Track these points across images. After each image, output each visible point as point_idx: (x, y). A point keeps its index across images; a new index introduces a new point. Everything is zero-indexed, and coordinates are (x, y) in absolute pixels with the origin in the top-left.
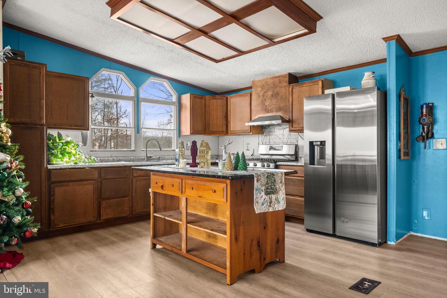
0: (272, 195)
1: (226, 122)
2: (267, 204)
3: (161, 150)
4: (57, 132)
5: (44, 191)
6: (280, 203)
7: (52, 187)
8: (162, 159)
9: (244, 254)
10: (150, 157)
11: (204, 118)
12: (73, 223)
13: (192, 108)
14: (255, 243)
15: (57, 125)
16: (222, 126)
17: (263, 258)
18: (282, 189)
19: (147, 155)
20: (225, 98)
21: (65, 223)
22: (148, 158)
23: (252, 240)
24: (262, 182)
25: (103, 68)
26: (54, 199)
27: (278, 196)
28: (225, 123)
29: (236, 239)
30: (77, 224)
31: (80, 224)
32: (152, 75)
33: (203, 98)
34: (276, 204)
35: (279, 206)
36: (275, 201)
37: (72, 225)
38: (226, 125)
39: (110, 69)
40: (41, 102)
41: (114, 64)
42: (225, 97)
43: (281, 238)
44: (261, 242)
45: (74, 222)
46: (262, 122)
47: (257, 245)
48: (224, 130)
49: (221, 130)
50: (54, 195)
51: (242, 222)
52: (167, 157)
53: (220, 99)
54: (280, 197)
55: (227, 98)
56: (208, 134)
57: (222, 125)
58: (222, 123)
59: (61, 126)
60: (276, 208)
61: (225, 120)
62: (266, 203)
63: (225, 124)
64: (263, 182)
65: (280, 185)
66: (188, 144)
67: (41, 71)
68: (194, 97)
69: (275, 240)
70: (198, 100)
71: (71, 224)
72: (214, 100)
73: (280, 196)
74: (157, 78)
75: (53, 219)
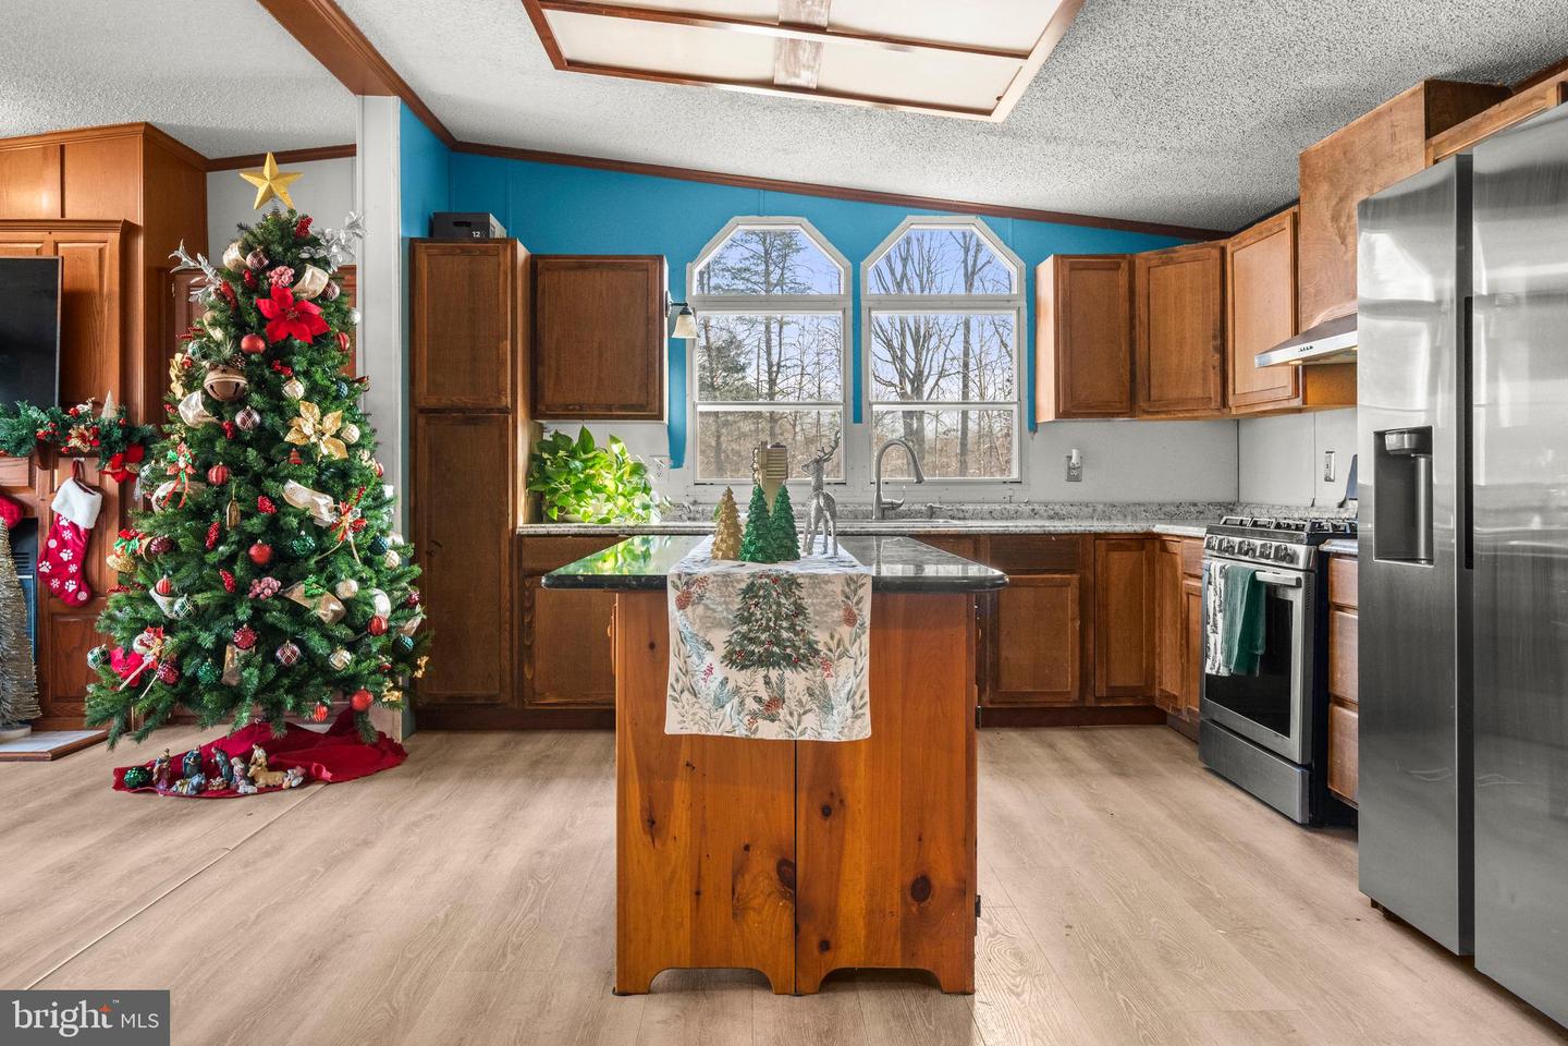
0: (788, 673)
1: (1217, 356)
2: (742, 703)
3: (920, 481)
4: (579, 427)
5: (508, 596)
6: (835, 712)
7: (527, 584)
8: (951, 513)
9: (698, 893)
10: (894, 506)
11: (1125, 347)
12: (584, 699)
13: (1064, 312)
14: (763, 865)
15: (571, 407)
16: (1205, 379)
17: (815, 940)
18: (854, 650)
19: (879, 497)
20: (1216, 253)
21: (560, 696)
22: (884, 510)
23: (747, 848)
24: (714, 611)
25: (737, 217)
26: (531, 622)
27: (830, 682)
28: (1217, 363)
29: (652, 824)
30: (592, 703)
31: (603, 704)
32: (911, 210)
33: (1119, 264)
34: (810, 716)
35: (824, 726)
36: (805, 698)
37: (578, 704)
38: (1218, 369)
39: (758, 215)
40: (501, 345)
41: (771, 197)
42: (1214, 247)
43: (943, 877)
44: (800, 864)
45: (585, 695)
46: (1302, 346)
47: (774, 875)
48: (1212, 396)
49: (1198, 392)
50: (532, 608)
51: (682, 763)
52: (971, 507)
53: (1195, 259)
54: (839, 684)
55: (1223, 251)
56: (1148, 413)
57: (1204, 371)
58: (1204, 362)
59: (581, 410)
60: (809, 731)
61: (1215, 348)
62: (736, 700)
63: (1214, 368)
64: (720, 609)
65: (845, 631)
66: (1070, 458)
67: (501, 259)
68: (1073, 268)
69: (901, 878)
70: (1094, 279)
71: (579, 700)
72: (1169, 267)
73: (841, 679)
74: (936, 215)
75: (529, 677)
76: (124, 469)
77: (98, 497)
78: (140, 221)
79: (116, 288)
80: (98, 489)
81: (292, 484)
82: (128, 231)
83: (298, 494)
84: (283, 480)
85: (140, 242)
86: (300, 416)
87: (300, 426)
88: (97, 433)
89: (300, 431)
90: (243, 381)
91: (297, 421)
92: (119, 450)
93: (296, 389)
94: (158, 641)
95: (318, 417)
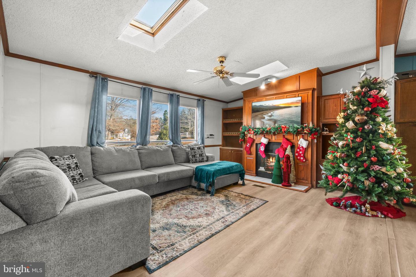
76: (314, 137)
77: (308, 142)
78: (316, 87)
79: (311, 101)
80: (307, 140)
81: (380, 143)
82: (314, 90)
83: (383, 145)
84: (379, 141)
85: (316, 92)
86: (381, 126)
87: (382, 128)
88: (309, 130)
89: (382, 130)
90: (366, 118)
91: (380, 127)
92: (313, 133)
93: (379, 119)
94: (347, 177)
95: (385, 126)
